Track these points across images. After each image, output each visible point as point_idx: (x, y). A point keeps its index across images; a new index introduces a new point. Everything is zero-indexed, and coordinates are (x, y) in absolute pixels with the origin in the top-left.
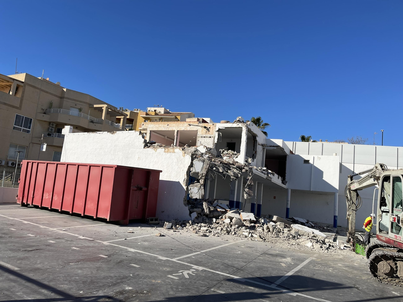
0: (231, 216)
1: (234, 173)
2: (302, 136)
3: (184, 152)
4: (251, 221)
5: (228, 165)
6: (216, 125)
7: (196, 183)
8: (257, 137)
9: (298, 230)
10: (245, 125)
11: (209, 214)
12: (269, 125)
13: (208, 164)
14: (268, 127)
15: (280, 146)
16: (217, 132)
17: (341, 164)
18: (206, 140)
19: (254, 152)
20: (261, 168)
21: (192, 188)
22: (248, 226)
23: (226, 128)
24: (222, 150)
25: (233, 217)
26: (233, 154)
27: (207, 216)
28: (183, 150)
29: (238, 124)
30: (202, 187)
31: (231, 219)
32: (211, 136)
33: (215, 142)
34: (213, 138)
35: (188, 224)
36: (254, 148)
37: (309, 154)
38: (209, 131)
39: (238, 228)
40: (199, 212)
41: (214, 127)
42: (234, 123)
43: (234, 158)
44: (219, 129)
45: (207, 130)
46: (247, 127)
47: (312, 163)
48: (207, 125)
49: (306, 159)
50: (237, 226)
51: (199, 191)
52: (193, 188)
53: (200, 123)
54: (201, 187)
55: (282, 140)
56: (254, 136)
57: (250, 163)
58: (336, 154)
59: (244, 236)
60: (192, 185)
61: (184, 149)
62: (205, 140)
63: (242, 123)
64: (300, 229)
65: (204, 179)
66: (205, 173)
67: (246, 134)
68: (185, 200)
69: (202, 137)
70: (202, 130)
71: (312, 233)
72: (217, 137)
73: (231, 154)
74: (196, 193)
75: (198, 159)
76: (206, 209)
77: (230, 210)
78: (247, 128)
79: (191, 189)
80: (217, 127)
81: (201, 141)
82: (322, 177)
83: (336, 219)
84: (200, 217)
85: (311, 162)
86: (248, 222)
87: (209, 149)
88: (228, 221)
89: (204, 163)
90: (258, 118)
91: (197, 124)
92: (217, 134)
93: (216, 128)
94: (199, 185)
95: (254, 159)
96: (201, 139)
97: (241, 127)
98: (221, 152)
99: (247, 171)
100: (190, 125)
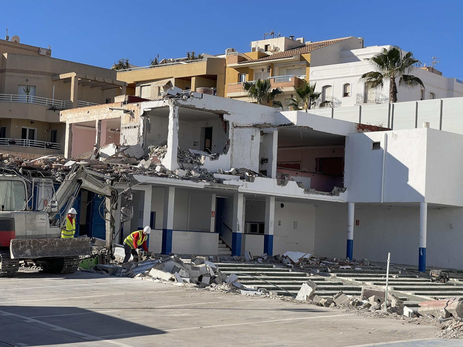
6: (141, 105)
8: (224, 115)
10: (172, 102)
15: (294, 125)
16: (142, 117)
18: (131, 133)
19: (226, 143)
29: (164, 102)
32: (136, 126)
33: (140, 135)
34: (137, 128)
36: (226, 135)
38: (133, 117)
41: (139, 110)
43: (161, 159)
44: (145, 112)
45: (131, 115)
46: (176, 104)
47: (384, 148)
48: (131, 107)
49: (375, 141)
53: (125, 104)
56: (220, 115)
67: (174, 118)
69: (126, 128)
70: (125, 116)
80: (141, 108)
81: (124, 134)
83: (422, 254)
85: (382, 145)
91: (120, 107)
95: (217, 156)
96: (125, 131)
97: (168, 105)
100: (112, 109)
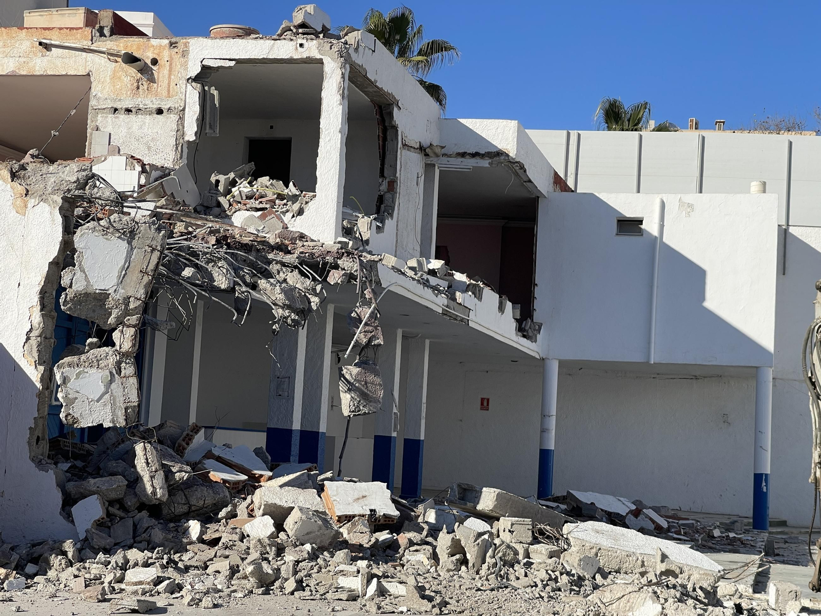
0: (279, 503)
1: (289, 292)
2: (607, 105)
3: (21, 189)
4: (377, 523)
5: (258, 250)
6: (186, 45)
7: (93, 346)
8: (395, 109)
9: (594, 551)
10: (335, 49)
11: (165, 499)
12: (451, 48)
13: (153, 250)
14: (446, 60)
15: (508, 155)
16: (194, 84)
17: (786, 231)
18: (141, 127)
19: (384, 187)
20: (419, 262)
21: (71, 373)
22: (361, 545)
23: (238, 61)
24: (222, 178)
25: (286, 505)
26: (281, 197)
27: (155, 509)
28: (14, 176)
29: (301, 45)
30: (129, 369)
31: (279, 516)
32: (165, 107)
33: (186, 138)
34: (174, 118)
35: (56, 561)
36: (383, 164)
37: (639, 192)
38: (152, 80)
39: (313, 556)
40: (113, 496)
41: (177, 60)
42: (280, 35)
43: (287, 218)
44: (205, 68)
45: (141, 71)
46: (345, 56)
47: (655, 232)
48: (138, 48)
49: (629, 213)
50: (308, 547)
51: (113, 386)
52: (78, 375)
53: (102, 35)
54: (120, 369)
55: (513, 124)
56: (380, 107)
57: (367, 242)
58: (764, 184)
59: (344, 596)
60: (75, 359)
61: (23, 172)
62: (135, 128)
63: (321, 36)
64: (605, 543)
65: (134, 326)
66: (141, 293)
67: (343, 98)
68: (38, 439)
69: (116, 110)
70: (114, 72)
71: (659, 558)
72: (197, 109)
73: (271, 196)
74: (98, 401)
75: (102, 223)
76: (152, 477)
77: (270, 474)
78: (348, 66)
79: (65, 380)
80: (191, 56)
81: (109, 129)
82: (703, 299)
83: (765, 490)
84: (121, 518)
85: (651, 226)
86: (360, 527)
87: (155, 174)
88: (265, 526)
89: (134, 243)
90: (399, 15)
91: (86, 44)
92: (193, 96)
93: (190, 64)
94: (112, 360)
95: (382, 222)
96: (109, 120)
97: (318, 56)
98: (221, 188)
99: (351, 277)
100: (47, 47)
